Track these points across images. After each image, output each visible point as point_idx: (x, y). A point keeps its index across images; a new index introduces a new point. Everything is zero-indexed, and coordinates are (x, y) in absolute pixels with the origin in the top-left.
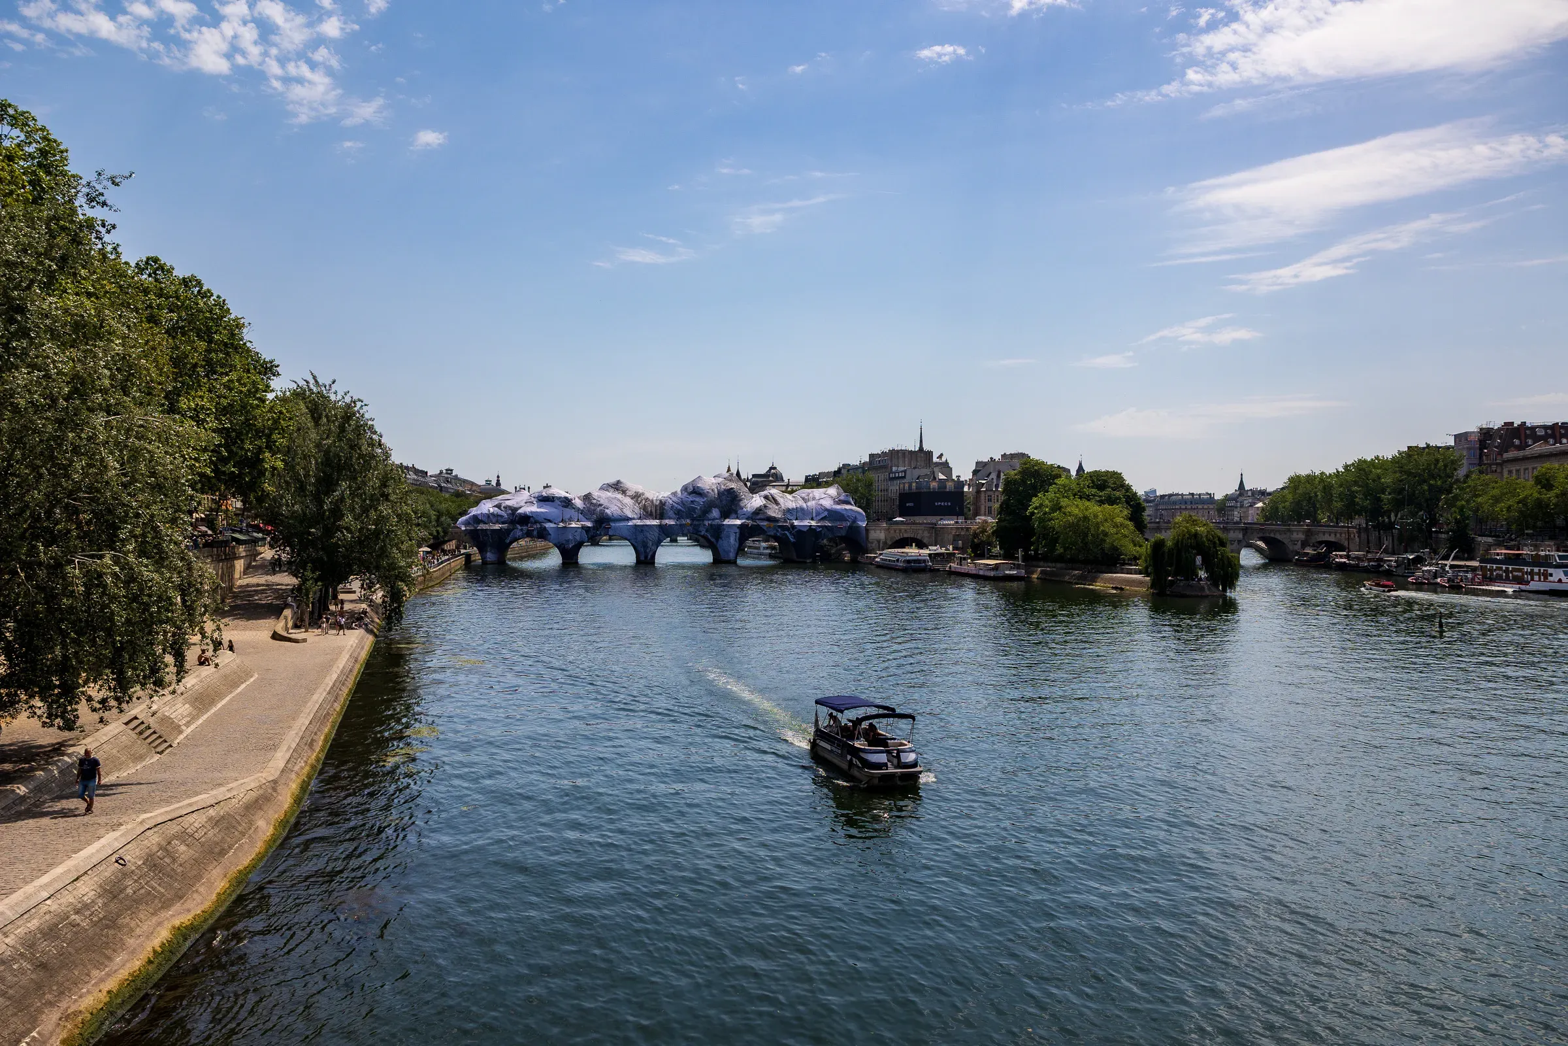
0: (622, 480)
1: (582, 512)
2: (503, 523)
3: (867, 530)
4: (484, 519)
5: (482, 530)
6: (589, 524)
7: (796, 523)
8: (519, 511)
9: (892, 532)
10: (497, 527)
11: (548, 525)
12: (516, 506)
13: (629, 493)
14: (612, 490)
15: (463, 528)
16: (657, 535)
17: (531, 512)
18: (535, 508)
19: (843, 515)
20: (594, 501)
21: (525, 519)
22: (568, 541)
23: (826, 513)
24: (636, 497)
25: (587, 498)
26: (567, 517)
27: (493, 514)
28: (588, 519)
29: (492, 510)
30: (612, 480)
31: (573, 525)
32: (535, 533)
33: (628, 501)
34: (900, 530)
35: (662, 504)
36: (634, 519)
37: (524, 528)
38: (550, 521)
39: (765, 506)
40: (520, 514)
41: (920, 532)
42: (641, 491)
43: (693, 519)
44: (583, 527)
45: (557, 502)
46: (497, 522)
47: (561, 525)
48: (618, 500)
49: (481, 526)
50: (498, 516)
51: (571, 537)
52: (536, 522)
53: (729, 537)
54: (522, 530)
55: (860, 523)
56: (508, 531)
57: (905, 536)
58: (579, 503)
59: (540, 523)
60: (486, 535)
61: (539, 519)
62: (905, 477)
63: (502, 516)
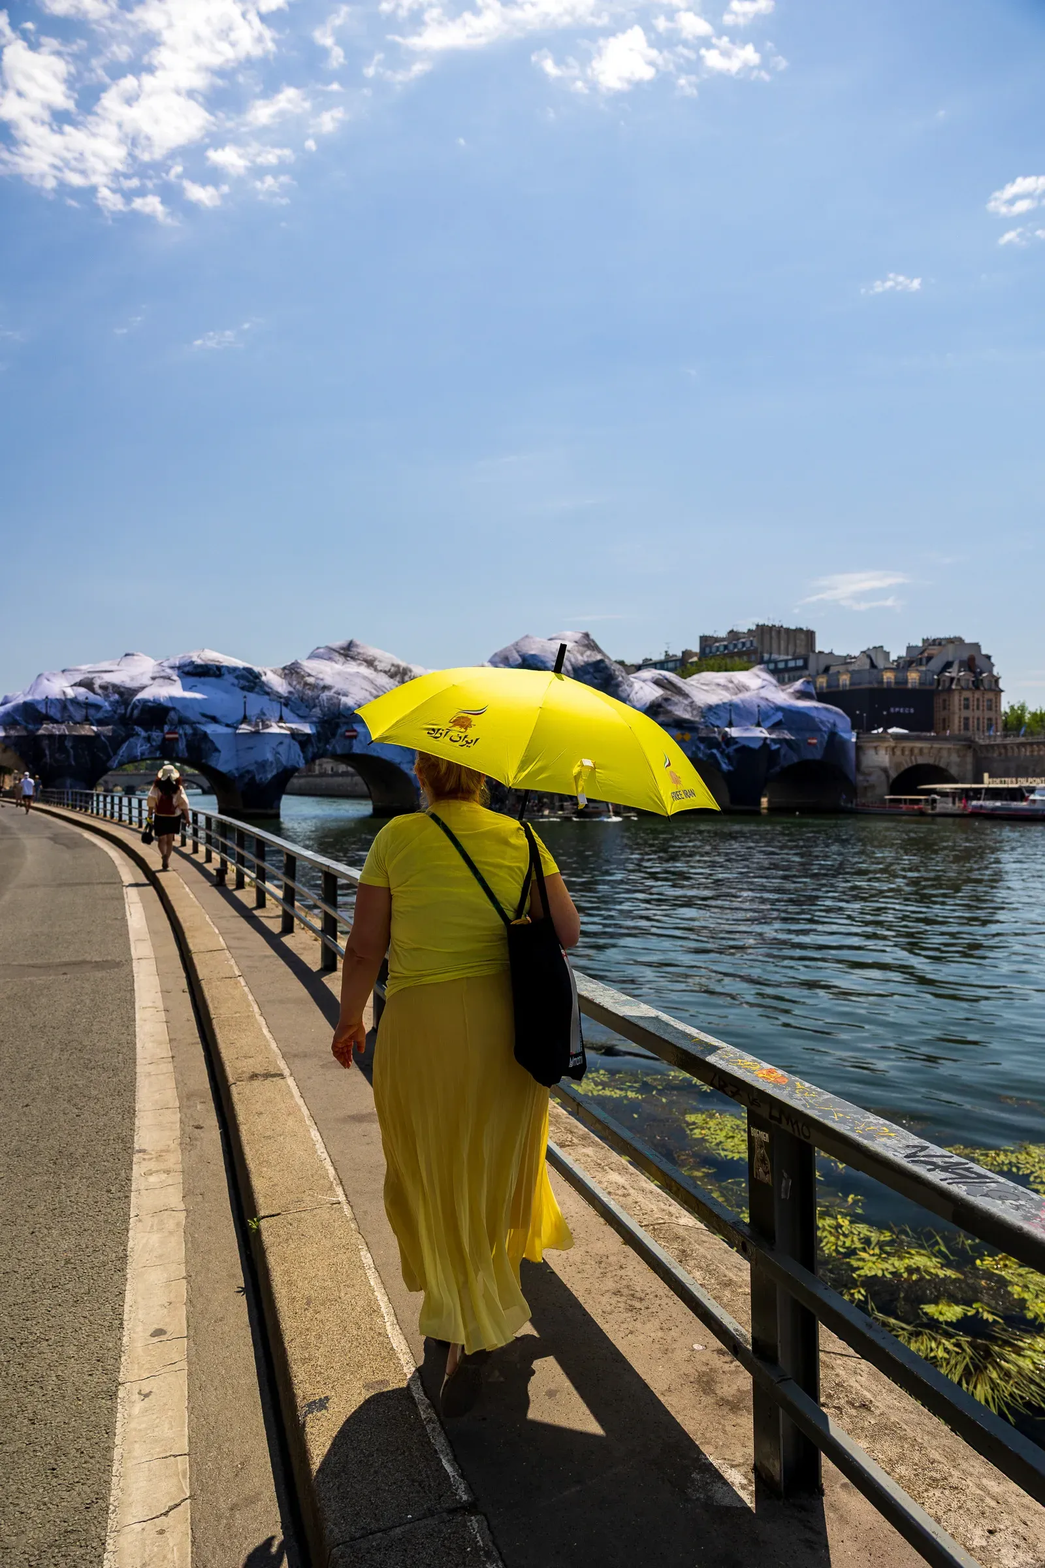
0: (357, 641)
1: (286, 702)
2: (100, 723)
3: (859, 748)
4: (53, 712)
5: (51, 737)
6: (307, 729)
7: (734, 732)
8: (140, 696)
9: (898, 752)
10: (87, 730)
11: (211, 729)
12: (129, 683)
13: (380, 666)
14: (342, 659)
17: (172, 699)
18: (175, 690)
19: (812, 719)
20: (310, 680)
21: (156, 713)
22: (263, 765)
23: (779, 716)
24: (398, 674)
25: (292, 671)
26: (253, 712)
27: (74, 701)
28: (303, 718)
29: (71, 693)
30: (339, 642)
31: (275, 729)
32: (182, 745)
34: (912, 750)
37: (156, 735)
38: (214, 720)
39: (667, 700)
40: (145, 702)
41: (945, 753)
42: (406, 663)
44: (294, 735)
45: (229, 678)
46: (87, 720)
47: (245, 728)
48: (362, 678)
49: (45, 729)
50: (88, 705)
51: (269, 757)
52: (182, 721)
54: (148, 739)
55: (845, 735)
57: (921, 760)
58: (279, 685)
59: (192, 723)
60: (62, 749)
61: (191, 715)
62: (805, 666)
63: (97, 707)
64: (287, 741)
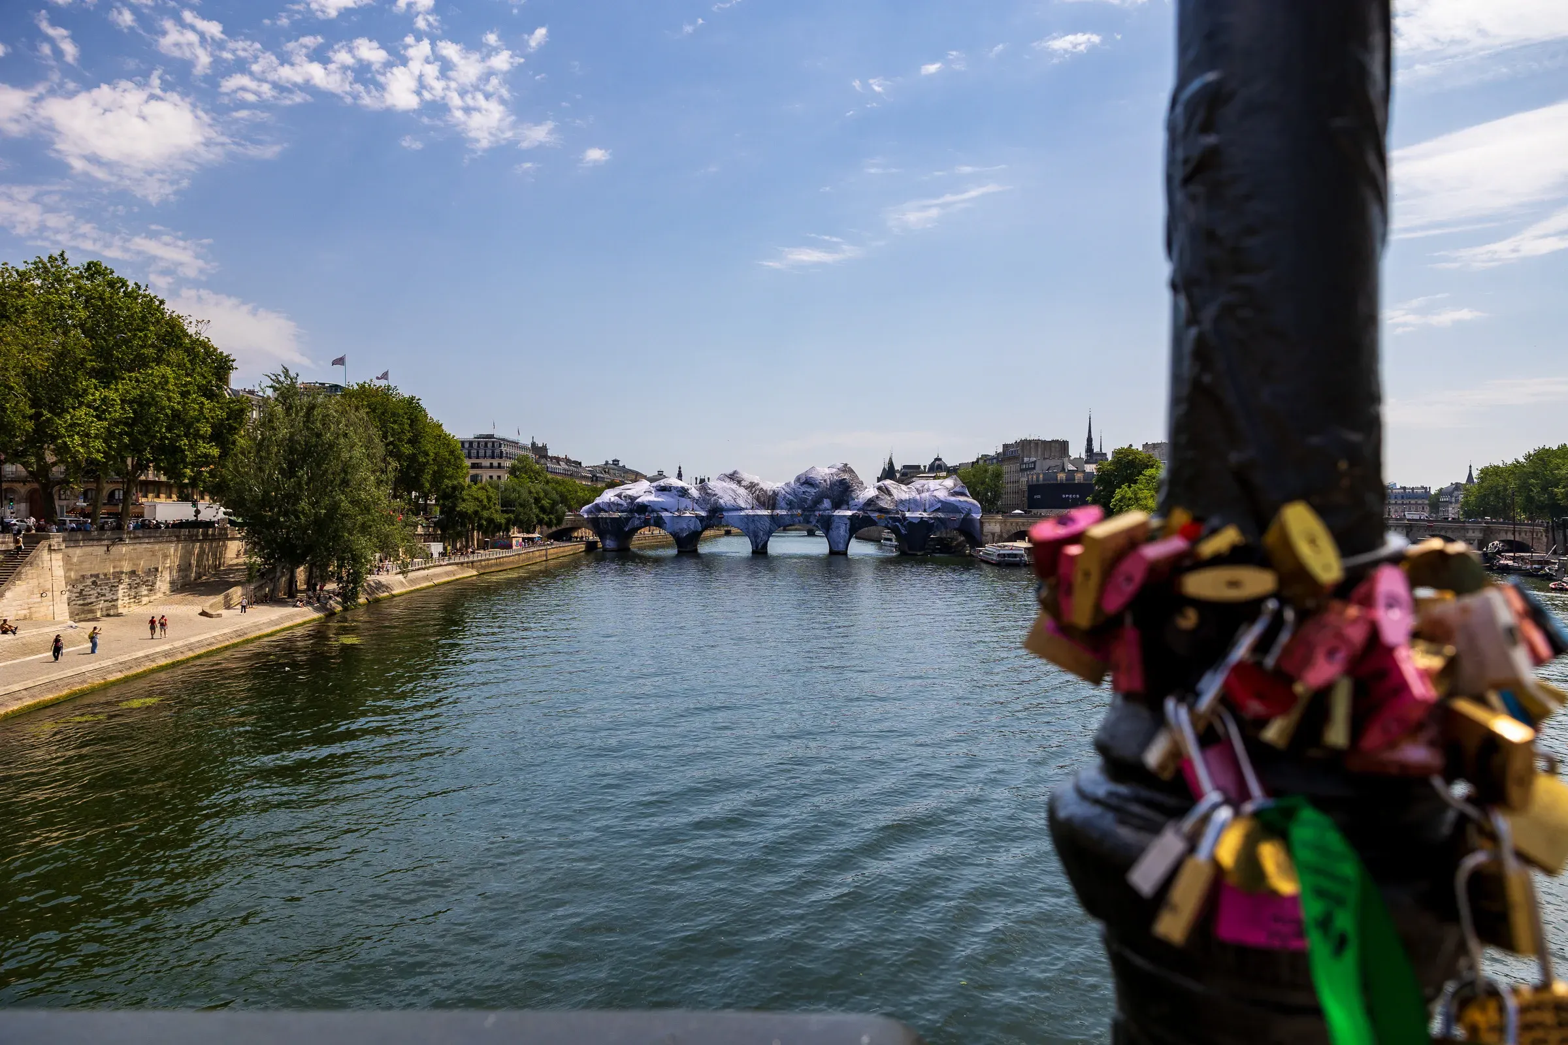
0: (738, 470)
1: (697, 501)
2: (622, 512)
3: (981, 522)
4: (606, 508)
5: (604, 518)
6: (703, 514)
7: (908, 514)
8: (638, 500)
9: (1007, 525)
10: (617, 515)
11: (664, 514)
12: (635, 495)
13: (743, 483)
14: (728, 480)
15: (586, 516)
16: (768, 525)
17: (649, 502)
18: (652, 498)
19: (957, 507)
20: (710, 491)
21: (643, 508)
22: (684, 530)
23: (939, 505)
24: (751, 487)
25: (703, 488)
26: (682, 507)
27: (613, 503)
28: (703, 509)
29: (612, 499)
30: (729, 471)
31: (688, 514)
32: (652, 521)
33: (742, 491)
34: (1017, 523)
35: (775, 494)
36: (746, 509)
37: (642, 516)
38: (666, 510)
39: (877, 497)
40: (638, 503)
42: (756, 482)
43: (804, 510)
44: (697, 517)
45: (674, 492)
46: (617, 511)
47: (677, 514)
48: (733, 490)
49: (603, 515)
50: (618, 504)
51: (686, 527)
52: (653, 511)
53: (838, 527)
54: (640, 518)
55: (974, 515)
56: (627, 520)
57: (1022, 529)
58: (695, 493)
59: (657, 512)
60: (606, 523)
61: (656, 508)
62: (1034, 468)
63: (622, 505)
64: (693, 520)
